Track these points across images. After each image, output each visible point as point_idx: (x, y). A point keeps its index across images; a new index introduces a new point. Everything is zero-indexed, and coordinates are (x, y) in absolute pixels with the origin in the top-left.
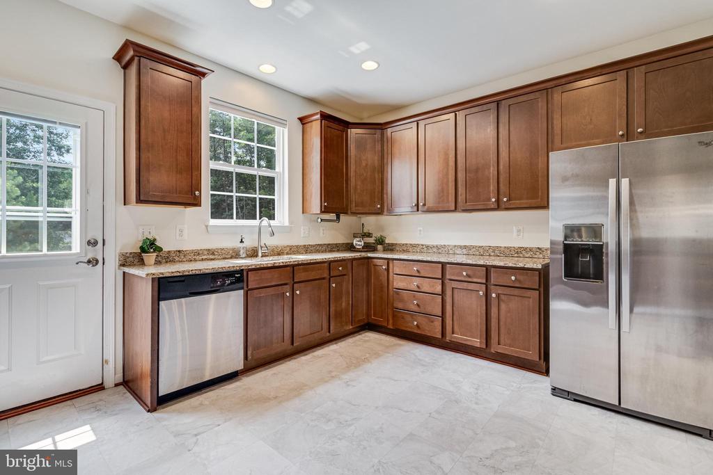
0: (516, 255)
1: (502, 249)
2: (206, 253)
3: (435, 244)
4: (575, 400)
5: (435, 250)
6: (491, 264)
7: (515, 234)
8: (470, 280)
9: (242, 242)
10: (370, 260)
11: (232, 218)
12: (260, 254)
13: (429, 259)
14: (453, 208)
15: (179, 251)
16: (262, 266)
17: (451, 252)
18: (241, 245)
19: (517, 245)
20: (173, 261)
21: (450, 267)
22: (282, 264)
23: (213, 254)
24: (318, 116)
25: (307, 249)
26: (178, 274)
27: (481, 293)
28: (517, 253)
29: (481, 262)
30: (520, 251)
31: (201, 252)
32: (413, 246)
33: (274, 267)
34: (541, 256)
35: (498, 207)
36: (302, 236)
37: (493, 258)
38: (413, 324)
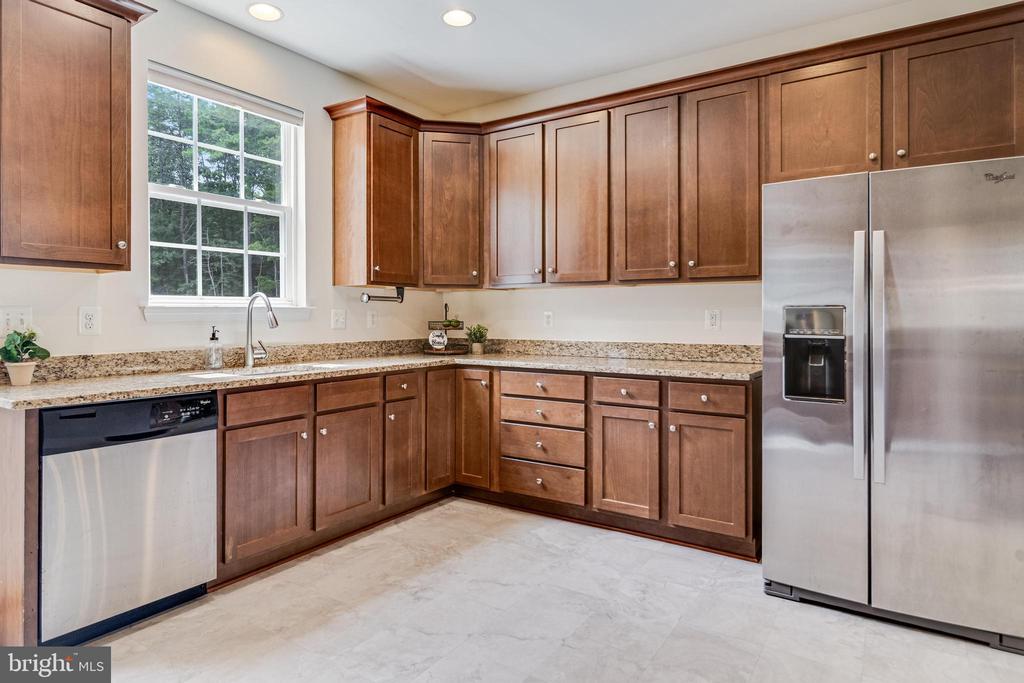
0: (709, 359)
1: (687, 349)
2: (141, 359)
3: (573, 340)
4: (802, 601)
5: (574, 351)
6: (667, 374)
7: (707, 322)
8: (632, 402)
9: (214, 338)
10: (458, 370)
11: (195, 294)
12: (250, 362)
13: (563, 367)
14: (605, 278)
15: (85, 358)
16: (254, 384)
17: (601, 354)
18: (213, 345)
19: (710, 341)
20: (72, 377)
21: (599, 381)
22: (293, 380)
23: (156, 361)
24: (363, 106)
25: (342, 351)
26: (82, 402)
27: (651, 425)
28: (711, 355)
29: (652, 372)
30: (715, 352)
31: (130, 359)
32: (536, 344)
33: (277, 386)
34: (749, 360)
35: (680, 275)
36: (332, 327)
37: (671, 364)
38: (534, 483)
